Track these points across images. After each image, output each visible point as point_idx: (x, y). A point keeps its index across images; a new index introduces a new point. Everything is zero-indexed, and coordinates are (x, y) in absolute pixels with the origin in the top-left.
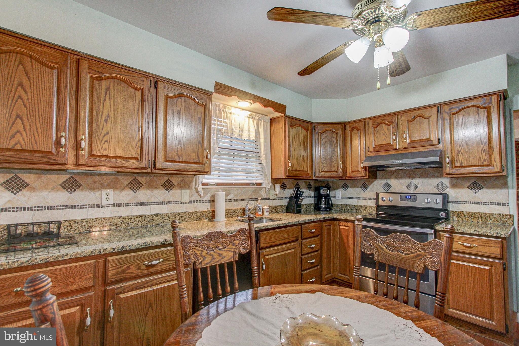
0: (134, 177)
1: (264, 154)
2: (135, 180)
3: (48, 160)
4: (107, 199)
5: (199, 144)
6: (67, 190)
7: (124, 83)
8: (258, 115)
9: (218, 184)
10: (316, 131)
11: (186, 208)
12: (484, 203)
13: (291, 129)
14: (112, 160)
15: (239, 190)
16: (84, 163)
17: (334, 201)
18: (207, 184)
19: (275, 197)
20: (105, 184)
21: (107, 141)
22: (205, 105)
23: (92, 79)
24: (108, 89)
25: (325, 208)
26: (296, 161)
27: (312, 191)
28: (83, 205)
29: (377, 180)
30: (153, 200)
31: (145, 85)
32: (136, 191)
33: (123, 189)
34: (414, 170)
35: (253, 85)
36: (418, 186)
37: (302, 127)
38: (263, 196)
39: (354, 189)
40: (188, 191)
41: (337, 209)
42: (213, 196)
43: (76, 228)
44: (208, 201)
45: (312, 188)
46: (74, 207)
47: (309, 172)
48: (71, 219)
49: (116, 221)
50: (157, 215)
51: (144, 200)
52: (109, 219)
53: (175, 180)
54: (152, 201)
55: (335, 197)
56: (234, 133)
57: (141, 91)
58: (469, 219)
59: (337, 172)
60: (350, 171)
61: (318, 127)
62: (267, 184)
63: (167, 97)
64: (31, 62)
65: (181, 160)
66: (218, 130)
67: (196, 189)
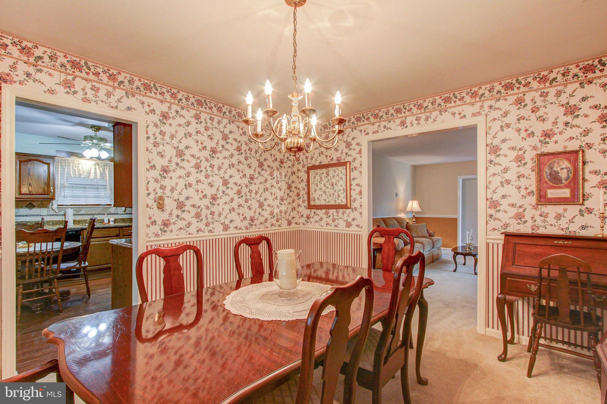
5: (45, 184)
9: (71, 205)
15: (89, 209)
18: (62, 205)
19: (124, 213)
22: (49, 163)
38: (112, 211)
40: (46, 209)
44: (63, 215)
53: (35, 204)
56: (81, 175)
63: (21, 162)
65: (31, 193)
66: (67, 174)
67: (52, 208)
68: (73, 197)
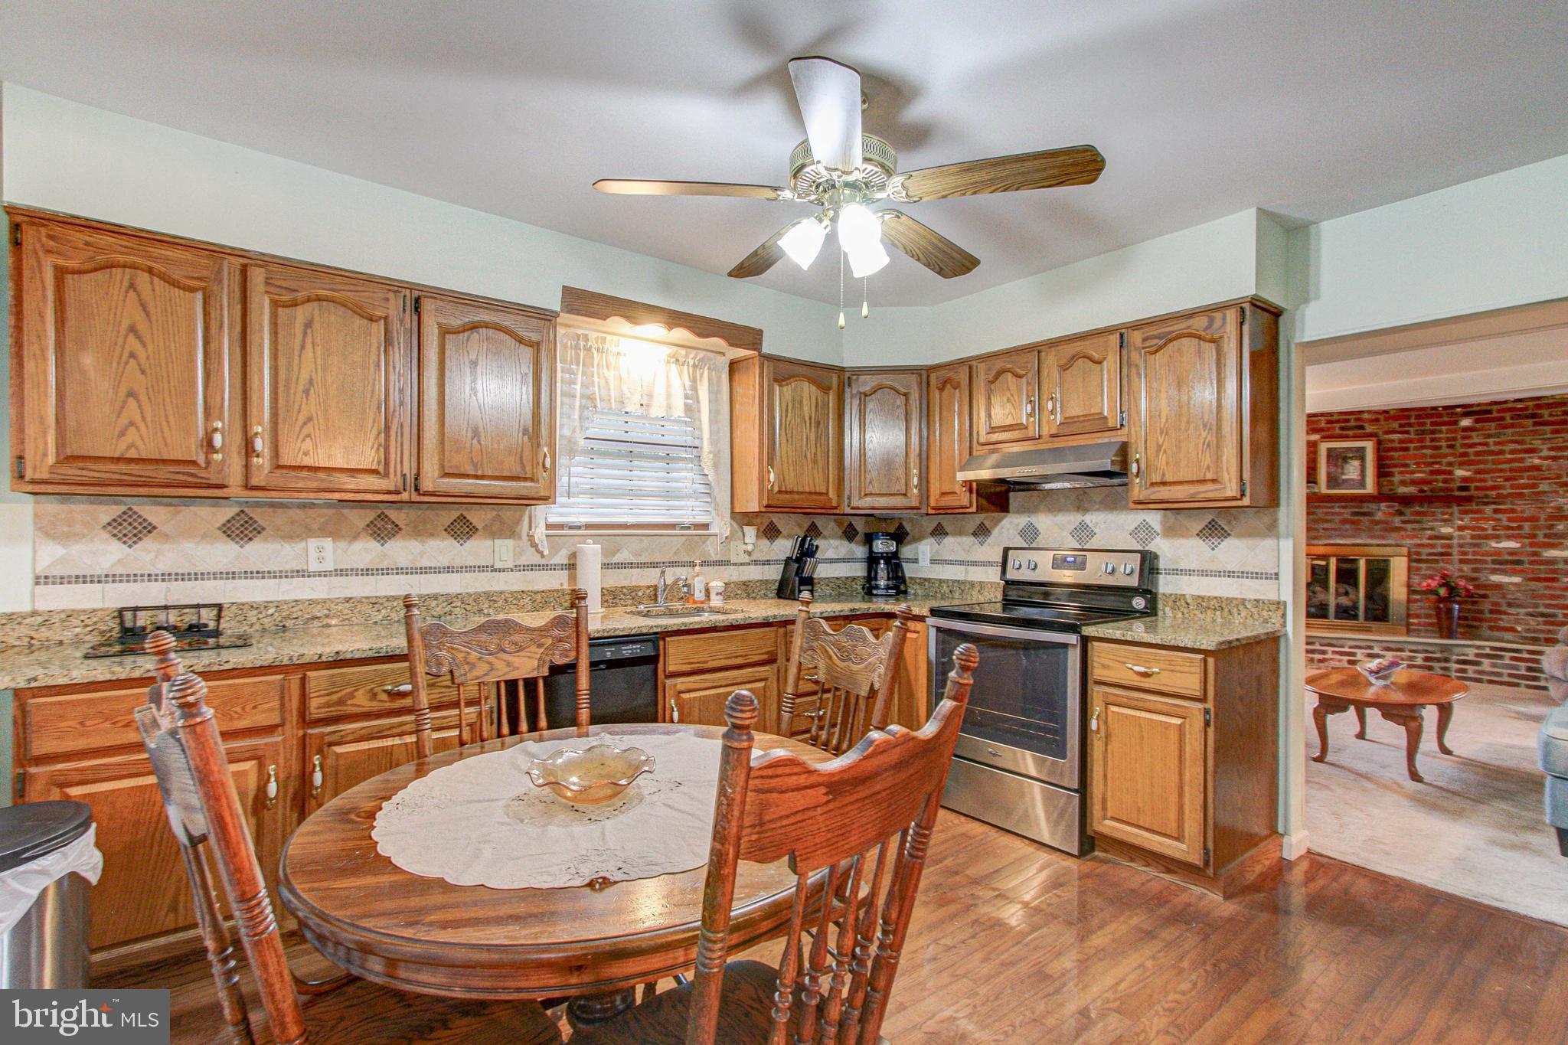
0: (379, 512)
1: (710, 452)
2: (382, 516)
3: (190, 479)
4: (321, 560)
5: (524, 434)
6: (233, 540)
7: (343, 309)
8: (693, 354)
9: (588, 526)
10: (854, 392)
11: (506, 582)
12: (1230, 574)
13: (777, 388)
14: (321, 475)
15: (646, 541)
16: (263, 484)
17: (909, 571)
18: (561, 526)
19: (747, 559)
20: (315, 527)
21: (309, 436)
22: (538, 344)
23: (275, 304)
24: (309, 325)
25: (888, 588)
26: (791, 468)
27: (857, 543)
28: (269, 572)
29: (1010, 515)
30: (425, 563)
31: (394, 308)
32: (386, 542)
33: (355, 537)
34: (1087, 490)
35: (667, 287)
36: (1096, 531)
37: (812, 381)
38: (712, 553)
39: (959, 539)
40: (510, 543)
41: (919, 592)
42: (574, 555)
43: (254, 620)
44: (562, 567)
45: (859, 538)
46: (249, 575)
47: (832, 494)
48: (244, 600)
49: (340, 607)
50: (435, 597)
51: (403, 562)
52: (324, 601)
53: (476, 517)
54: (423, 566)
55: (916, 561)
56: (626, 401)
57: (382, 321)
58: (1197, 612)
59: (905, 495)
60: (938, 492)
61: (857, 379)
62: (722, 526)
63: (445, 331)
64: (152, 283)
65: (480, 473)
66: (582, 397)
67: (531, 538)
68: (594, 492)
